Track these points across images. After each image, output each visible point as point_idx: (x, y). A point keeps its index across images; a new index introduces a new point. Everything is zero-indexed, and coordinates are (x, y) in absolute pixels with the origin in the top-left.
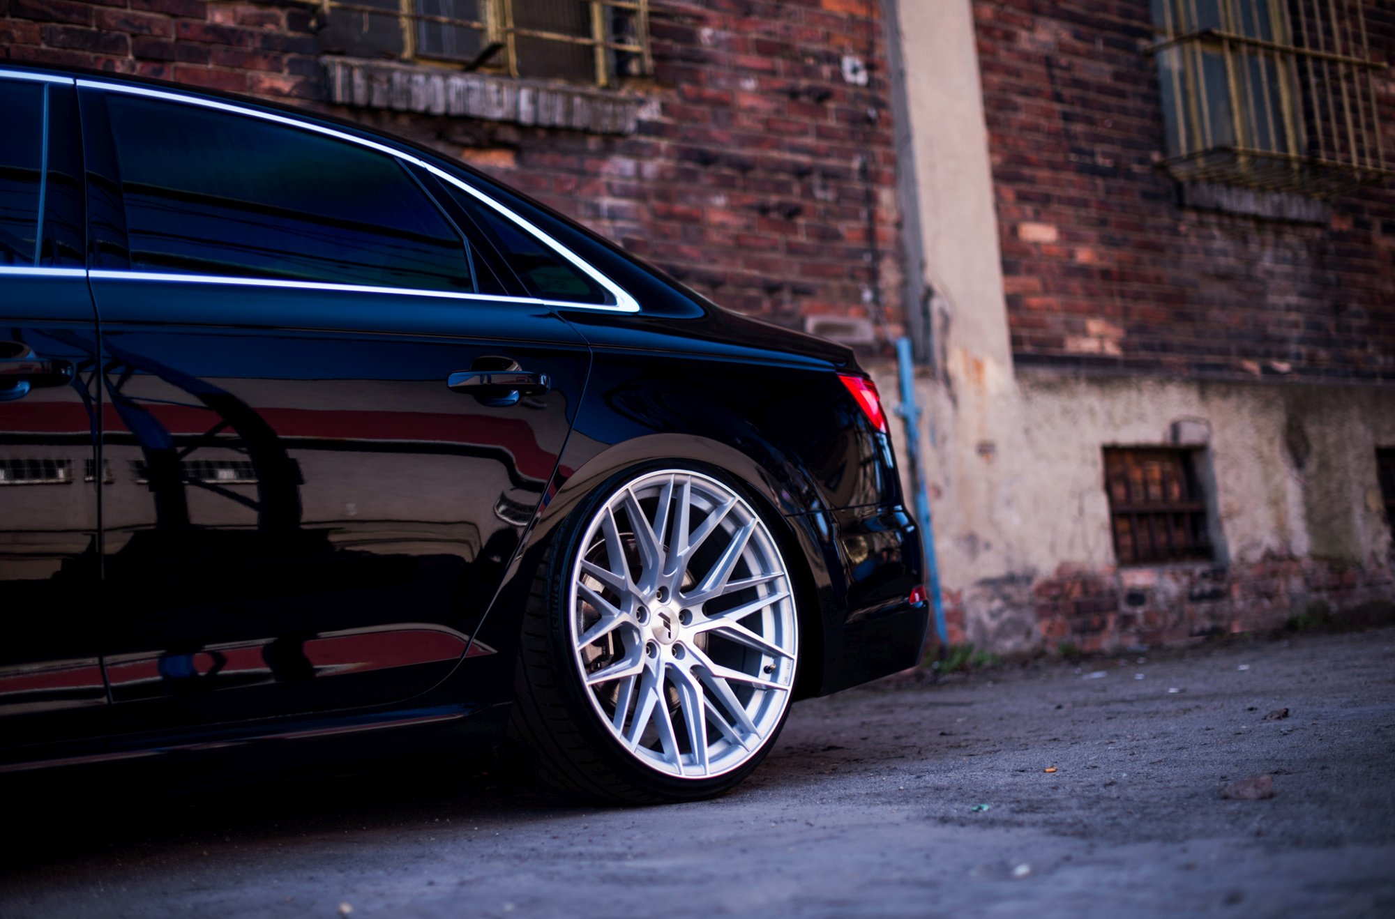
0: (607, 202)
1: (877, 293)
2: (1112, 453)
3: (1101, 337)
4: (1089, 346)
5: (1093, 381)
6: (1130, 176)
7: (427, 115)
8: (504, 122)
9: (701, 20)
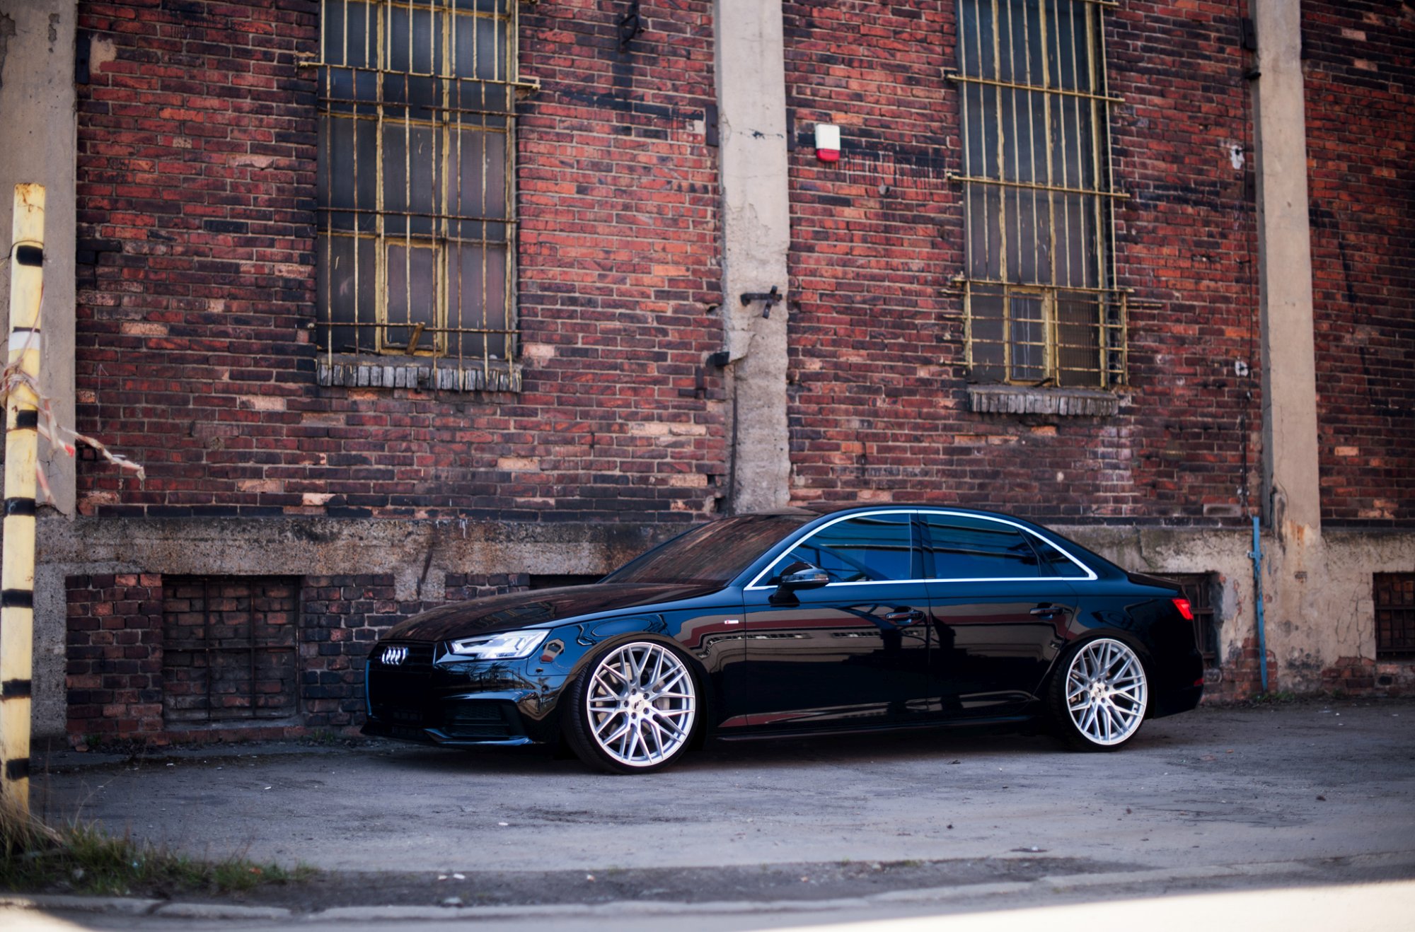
0: (1101, 450)
1: (1245, 490)
2: (1379, 577)
3: (1382, 509)
4: (1374, 514)
5: (1372, 536)
6: (1410, 414)
7: (1015, 414)
8: (1052, 415)
9: (1155, 351)
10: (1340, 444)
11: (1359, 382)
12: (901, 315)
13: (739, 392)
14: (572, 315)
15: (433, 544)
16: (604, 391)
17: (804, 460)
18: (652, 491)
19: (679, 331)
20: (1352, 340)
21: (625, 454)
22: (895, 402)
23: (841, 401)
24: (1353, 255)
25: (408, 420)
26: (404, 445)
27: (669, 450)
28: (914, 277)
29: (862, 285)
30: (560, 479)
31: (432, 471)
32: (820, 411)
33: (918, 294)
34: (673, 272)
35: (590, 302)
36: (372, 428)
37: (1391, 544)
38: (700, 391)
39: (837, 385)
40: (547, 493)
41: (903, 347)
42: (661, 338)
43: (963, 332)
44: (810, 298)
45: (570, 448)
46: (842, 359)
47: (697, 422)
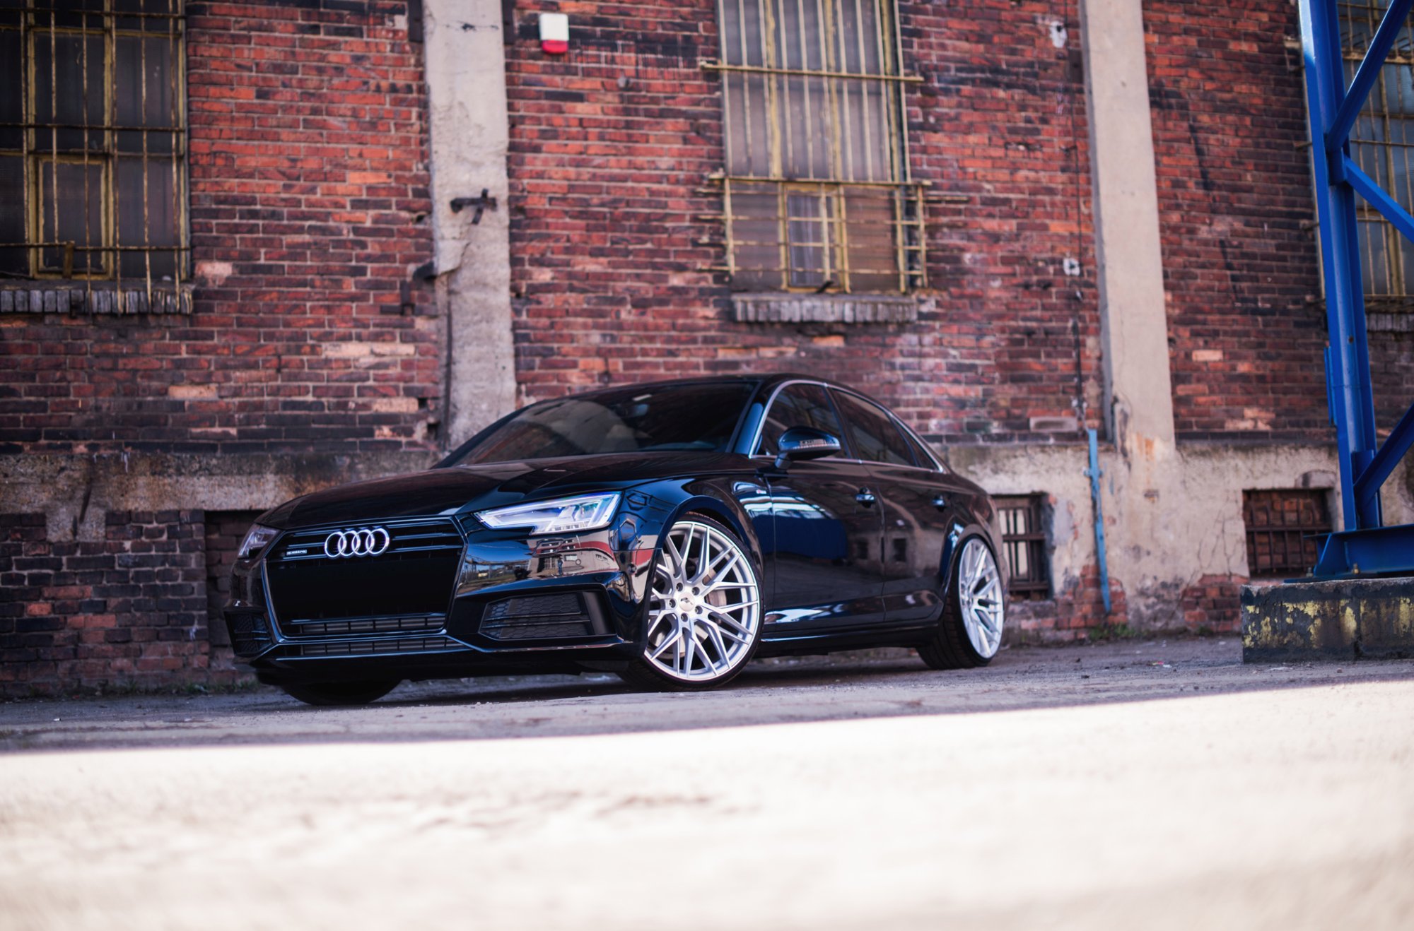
0: (899, 360)
1: (1081, 401)
2: (1249, 494)
3: (1255, 420)
4: (1246, 425)
5: (1237, 449)
6: (1285, 312)
7: (790, 323)
8: (837, 322)
9: (962, 250)
10: (1198, 348)
11: (1220, 279)
12: (648, 218)
13: (454, 307)
14: (253, 229)
15: (91, 480)
16: (290, 310)
17: (534, 379)
18: (352, 417)
19: (379, 243)
20: (1210, 232)
21: (319, 378)
22: (643, 314)
23: (577, 314)
24: (1207, 139)
25: (62, 348)
26: (58, 374)
27: (372, 372)
28: (663, 176)
29: (600, 187)
30: (242, 407)
31: (92, 401)
32: (552, 326)
33: (668, 194)
34: (371, 179)
35: (274, 215)
36: (20, 357)
37: (1264, 457)
38: (407, 308)
39: (572, 297)
40: (228, 422)
41: (651, 253)
42: (358, 251)
43: (724, 235)
44: (537, 203)
45: (254, 373)
46: (578, 268)
47: (403, 341)
